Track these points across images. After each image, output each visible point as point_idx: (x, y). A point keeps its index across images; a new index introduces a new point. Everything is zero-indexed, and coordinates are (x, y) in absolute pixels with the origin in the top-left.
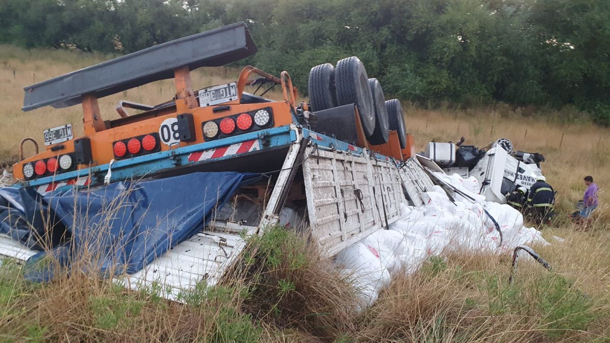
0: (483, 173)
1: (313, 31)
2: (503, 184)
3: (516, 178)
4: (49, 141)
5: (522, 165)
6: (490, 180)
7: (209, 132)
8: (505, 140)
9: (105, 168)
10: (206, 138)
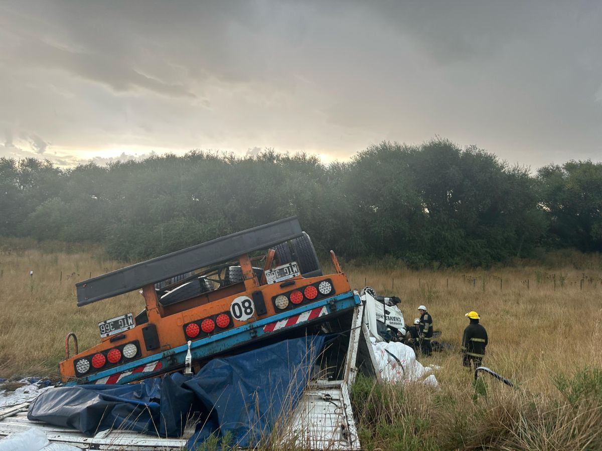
2: (378, 326)
3: (385, 319)
4: (106, 332)
5: (387, 308)
6: (368, 324)
7: (281, 304)
8: (369, 288)
9: (182, 350)
10: (278, 310)
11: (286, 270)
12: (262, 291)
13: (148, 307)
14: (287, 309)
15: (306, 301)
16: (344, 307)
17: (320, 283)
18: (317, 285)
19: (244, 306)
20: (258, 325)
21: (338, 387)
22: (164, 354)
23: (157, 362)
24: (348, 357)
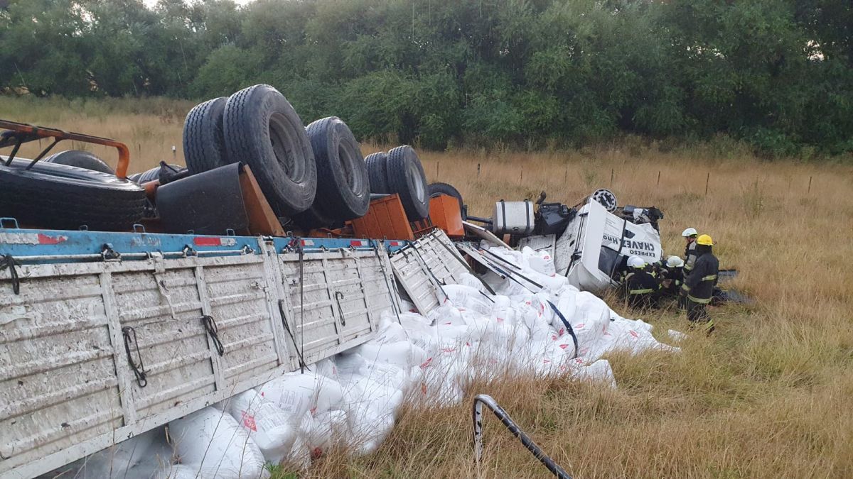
0: (573, 243)
1: (363, 52)
2: (602, 256)
3: (622, 245)
5: (630, 226)
6: (581, 252)
8: (604, 192)
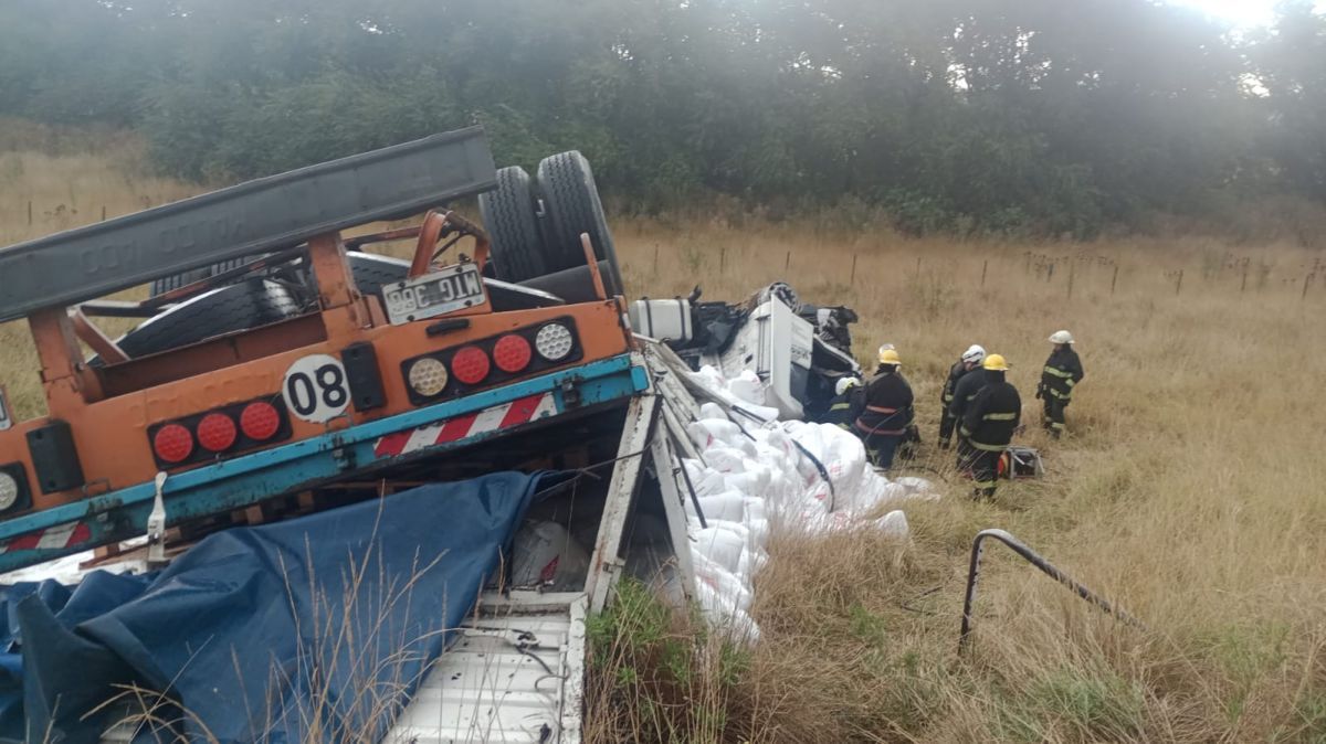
1: (289, 38)
2: (792, 377)
6: (768, 372)
7: (426, 383)
9: (142, 496)
10: (417, 399)
11: (445, 285)
12: (375, 343)
13: (46, 373)
14: (444, 395)
15: (495, 376)
16: (603, 398)
17: (539, 327)
18: (530, 333)
19: (322, 383)
20: (358, 439)
21: (563, 611)
22: (91, 505)
23: (77, 523)
24: (601, 533)
